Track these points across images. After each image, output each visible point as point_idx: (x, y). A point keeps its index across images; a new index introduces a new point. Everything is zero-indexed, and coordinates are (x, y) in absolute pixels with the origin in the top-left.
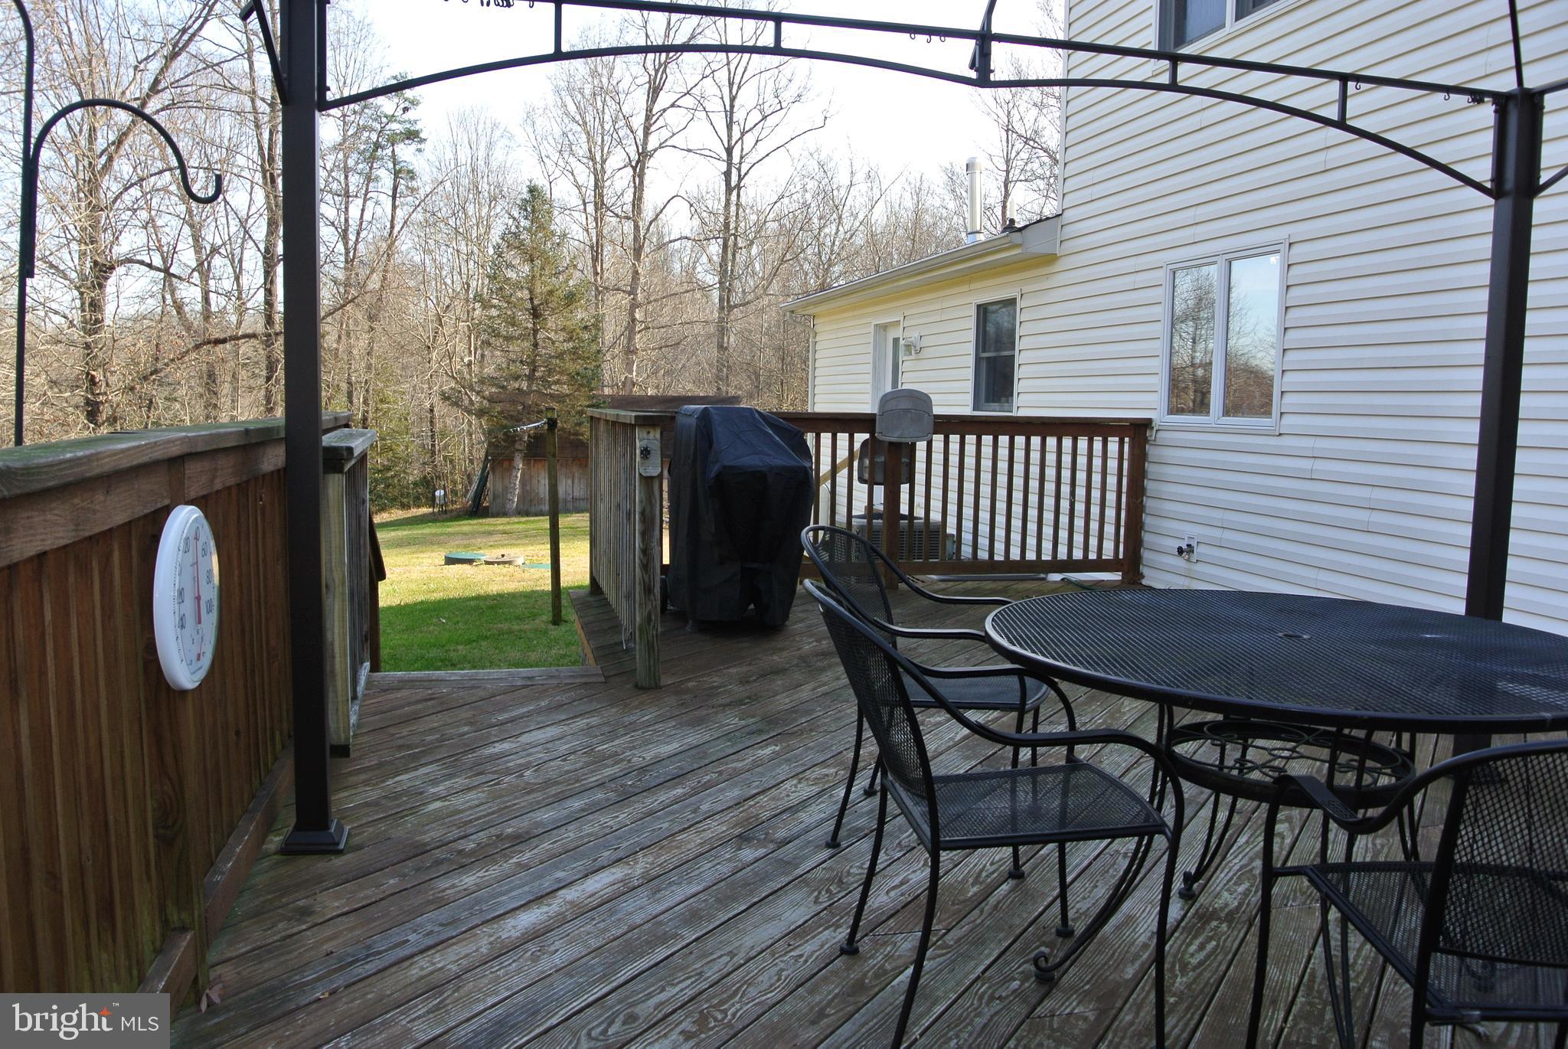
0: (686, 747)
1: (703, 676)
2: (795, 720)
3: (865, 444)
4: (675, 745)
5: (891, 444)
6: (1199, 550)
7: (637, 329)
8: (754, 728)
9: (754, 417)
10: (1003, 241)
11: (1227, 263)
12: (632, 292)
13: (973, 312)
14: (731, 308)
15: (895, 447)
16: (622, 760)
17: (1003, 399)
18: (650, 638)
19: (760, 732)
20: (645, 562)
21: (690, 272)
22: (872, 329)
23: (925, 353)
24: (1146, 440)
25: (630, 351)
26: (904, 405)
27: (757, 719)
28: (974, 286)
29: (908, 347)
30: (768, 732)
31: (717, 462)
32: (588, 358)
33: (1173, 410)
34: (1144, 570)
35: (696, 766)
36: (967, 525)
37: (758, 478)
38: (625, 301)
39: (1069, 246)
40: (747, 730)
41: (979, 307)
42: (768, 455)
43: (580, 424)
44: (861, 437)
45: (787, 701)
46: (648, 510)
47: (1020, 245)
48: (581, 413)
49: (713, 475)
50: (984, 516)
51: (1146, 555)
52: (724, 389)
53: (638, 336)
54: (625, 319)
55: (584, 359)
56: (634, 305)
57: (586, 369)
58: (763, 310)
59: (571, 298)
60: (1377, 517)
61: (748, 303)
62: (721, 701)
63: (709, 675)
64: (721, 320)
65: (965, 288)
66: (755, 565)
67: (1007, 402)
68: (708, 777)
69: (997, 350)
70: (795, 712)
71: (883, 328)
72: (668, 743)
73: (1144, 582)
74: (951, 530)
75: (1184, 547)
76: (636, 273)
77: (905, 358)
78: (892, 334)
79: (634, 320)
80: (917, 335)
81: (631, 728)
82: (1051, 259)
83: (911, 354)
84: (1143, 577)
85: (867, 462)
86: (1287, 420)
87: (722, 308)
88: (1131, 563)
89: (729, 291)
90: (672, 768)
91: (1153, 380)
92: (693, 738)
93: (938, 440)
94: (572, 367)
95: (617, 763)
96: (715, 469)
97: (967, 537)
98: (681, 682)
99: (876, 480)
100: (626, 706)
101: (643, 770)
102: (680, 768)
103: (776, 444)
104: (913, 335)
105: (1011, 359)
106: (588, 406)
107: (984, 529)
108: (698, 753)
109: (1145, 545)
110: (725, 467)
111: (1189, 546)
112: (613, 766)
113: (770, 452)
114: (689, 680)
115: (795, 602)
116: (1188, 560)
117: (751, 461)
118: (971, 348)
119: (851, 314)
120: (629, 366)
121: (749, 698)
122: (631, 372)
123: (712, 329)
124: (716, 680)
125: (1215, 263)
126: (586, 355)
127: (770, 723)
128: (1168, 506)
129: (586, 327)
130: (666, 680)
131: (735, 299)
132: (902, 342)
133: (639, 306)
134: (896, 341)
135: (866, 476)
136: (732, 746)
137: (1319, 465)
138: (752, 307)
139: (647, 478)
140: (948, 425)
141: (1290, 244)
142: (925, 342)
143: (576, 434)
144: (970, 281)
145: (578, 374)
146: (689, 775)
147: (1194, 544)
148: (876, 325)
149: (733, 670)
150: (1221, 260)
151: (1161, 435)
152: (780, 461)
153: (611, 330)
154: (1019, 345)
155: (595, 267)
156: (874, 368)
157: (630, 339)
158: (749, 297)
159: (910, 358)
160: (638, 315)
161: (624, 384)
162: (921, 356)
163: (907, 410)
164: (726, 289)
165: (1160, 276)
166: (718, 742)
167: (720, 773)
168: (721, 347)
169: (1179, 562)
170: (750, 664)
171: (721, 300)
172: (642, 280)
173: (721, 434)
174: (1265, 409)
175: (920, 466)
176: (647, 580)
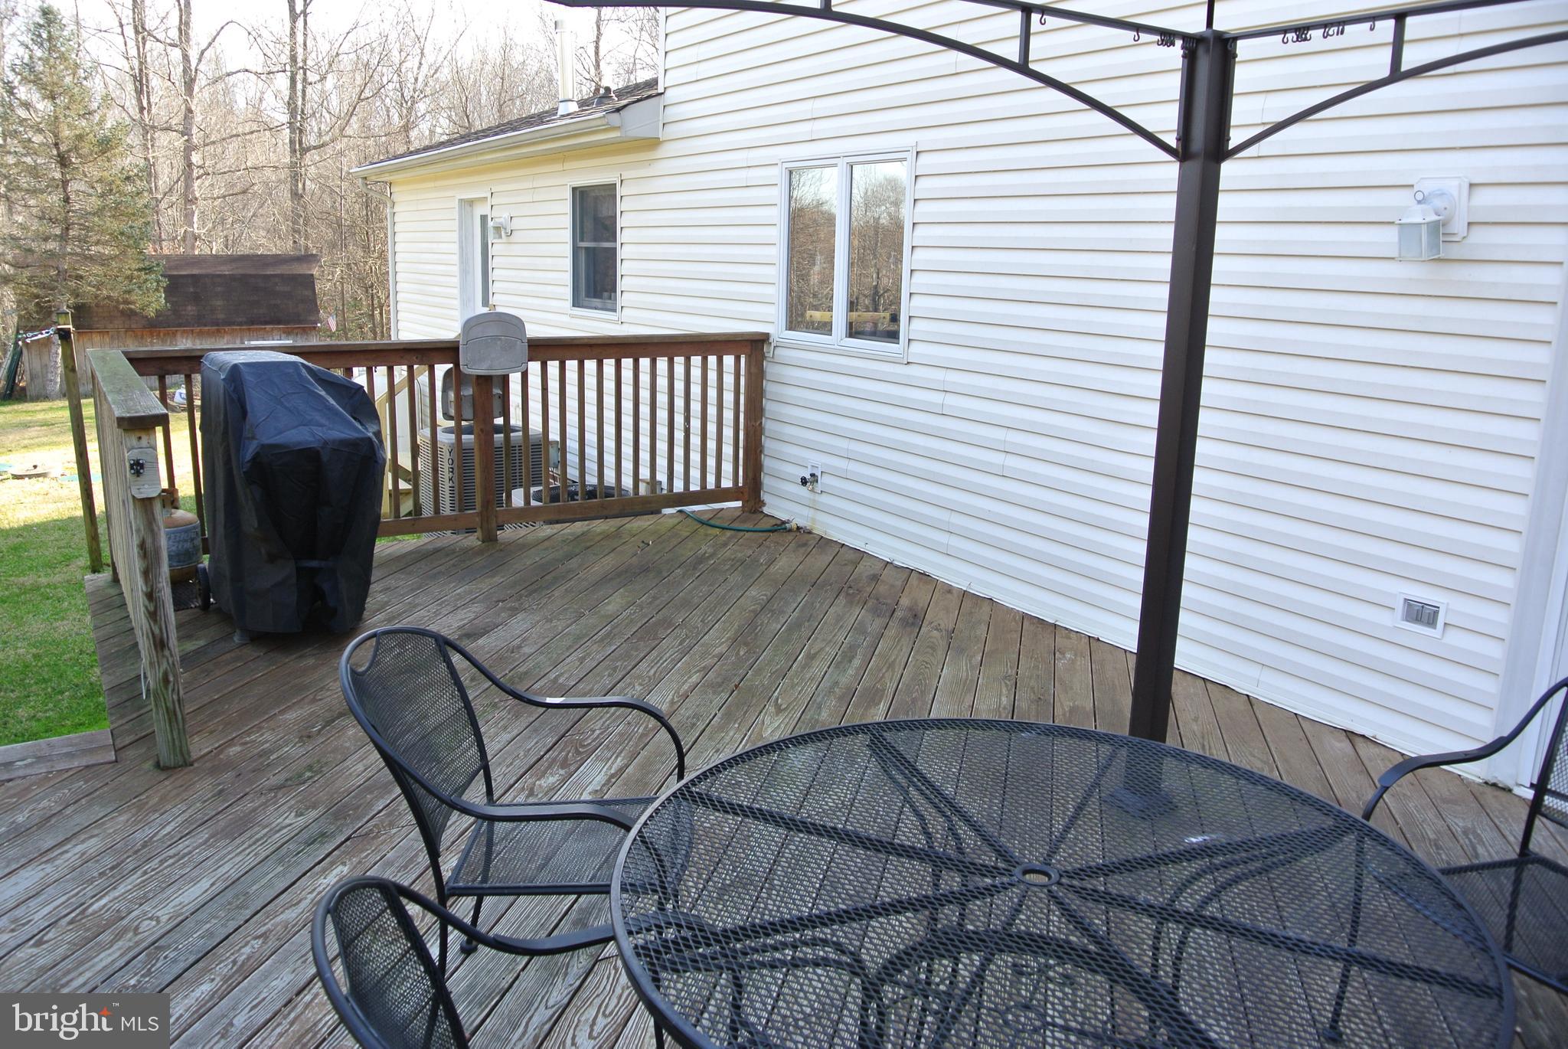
0: (219, 886)
1: (248, 733)
2: (370, 805)
3: (448, 374)
4: (205, 884)
5: (479, 377)
6: (824, 481)
7: (195, 175)
8: (315, 829)
9: (300, 375)
10: (599, 122)
11: (849, 168)
12: (186, 132)
13: (568, 195)
14: (305, 151)
15: (484, 381)
16: (125, 930)
17: (606, 294)
18: (170, 705)
19: (323, 836)
20: (152, 609)
21: (256, 106)
22: (456, 204)
23: (516, 237)
24: (763, 357)
25: (189, 200)
26: (493, 331)
27: (321, 809)
28: (568, 166)
29: (497, 229)
30: (333, 835)
31: (253, 438)
32: (134, 215)
33: (791, 326)
34: (765, 497)
35: (232, 925)
36: (572, 432)
37: (309, 457)
38: (179, 142)
39: (672, 131)
40: (305, 835)
41: (574, 189)
42: (322, 426)
43: (129, 292)
44: (441, 370)
45: (360, 767)
46: (149, 541)
47: (618, 128)
48: (130, 278)
49: (248, 456)
50: (591, 424)
51: (766, 480)
52: (302, 241)
53: (197, 183)
54: (179, 163)
55: (128, 215)
56: (189, 149)
57: (131, 227)
58: (341, 153)
59: (106, 146)
60: (1012, 462)
61: (323, 145)
62: (274, 781)
63: (259, 727)
64: (293, 166)
65: (558, 167)
66: (314, 564)
67: (610, 298)
68: (247, 950)
69: (595, 240)
70: (369, 790)
71: (471, 203)
72: (195, 881)
73: (766, 510)
74: (554, 435)
75: (808, 477)
76: (190, 111)
77: (494, 241)
78: (480, 210)
79: (190, 165)
80: (506, 215)
81: (145, 852)
82: (653, 143)
83: (500, 237)
84: (763, 504)
85: (452, 395)
86: (915, 347)
87: (293, 151)
88: (751, 489)
89: (301, 131)
90: (194, 940)
91: (770, 290)
92: (232, 862)
93: (534, 367)
94: (114, 225)
95: (118, 937)
96: (251, 449)
97: (572, 444)
98: (221, 749)
99: (464, 417)
100: (140, 807)
101: (155, 947)
102: (210, 934)
103: (330, 408)
104: (501, 215)
105: (613, 252)
106: (140, 270)
107: (591, 437)
108: (236, 896)
109: (765, 470)
110: (263, 446)
111: (813, 475)
112: (112, 943)
113: (323, 421)
114: (231, 742)
115: (375, 575)
116: (812, 491)
117: (299, 435)
118: (567, 235)
119: (432, 184)
120: (188, 217)
121: (310, 768)
122: (191, 225)
123: (284, 174)
124: (266, 738)
125: (835, 165)
126: (130, 210)
127: (336, 816)
128: (789, 431)
129: (128, 178)
130: (199, 746)
131: (311, 139)
132: (490, 224)
133: (195, 148)
134: (484, 218)
135: (452, 412)
136: (283, 874)
137: (951, 400)
138: (329, 150)
139: (143, 500)
140: (545, 349)
141: (917, 153)
142: (516, 224)
143: (127, 302)
144: (564, 160)
145: (122, 234)
146: (220, 950)
147: (818, 474)
148: (461, 200)
149: (291, 716)
150: (842, 163)
151: (778, 351)
152: (337, 432)
153: (166, 174)
154: (621, 237)
155: (140, 101)
156: (461, 248)
157: (188, 186)
158: (326, 138)
159: (500, 241)
160: (196, 158)
161: (184, 239)
162: (513, 239)
163: (496, 338)
164: (297, 129)
165: (777, 174)
166: (264, 868)
167: (264, 936)
168: (296, 195)
169: (803, 491)
170: (314, 701)
171: (292, 142)
172: (198, 118)
173: (257, 400)
174: (893, 336)
175: (515, 399)
176: (157, 631)
